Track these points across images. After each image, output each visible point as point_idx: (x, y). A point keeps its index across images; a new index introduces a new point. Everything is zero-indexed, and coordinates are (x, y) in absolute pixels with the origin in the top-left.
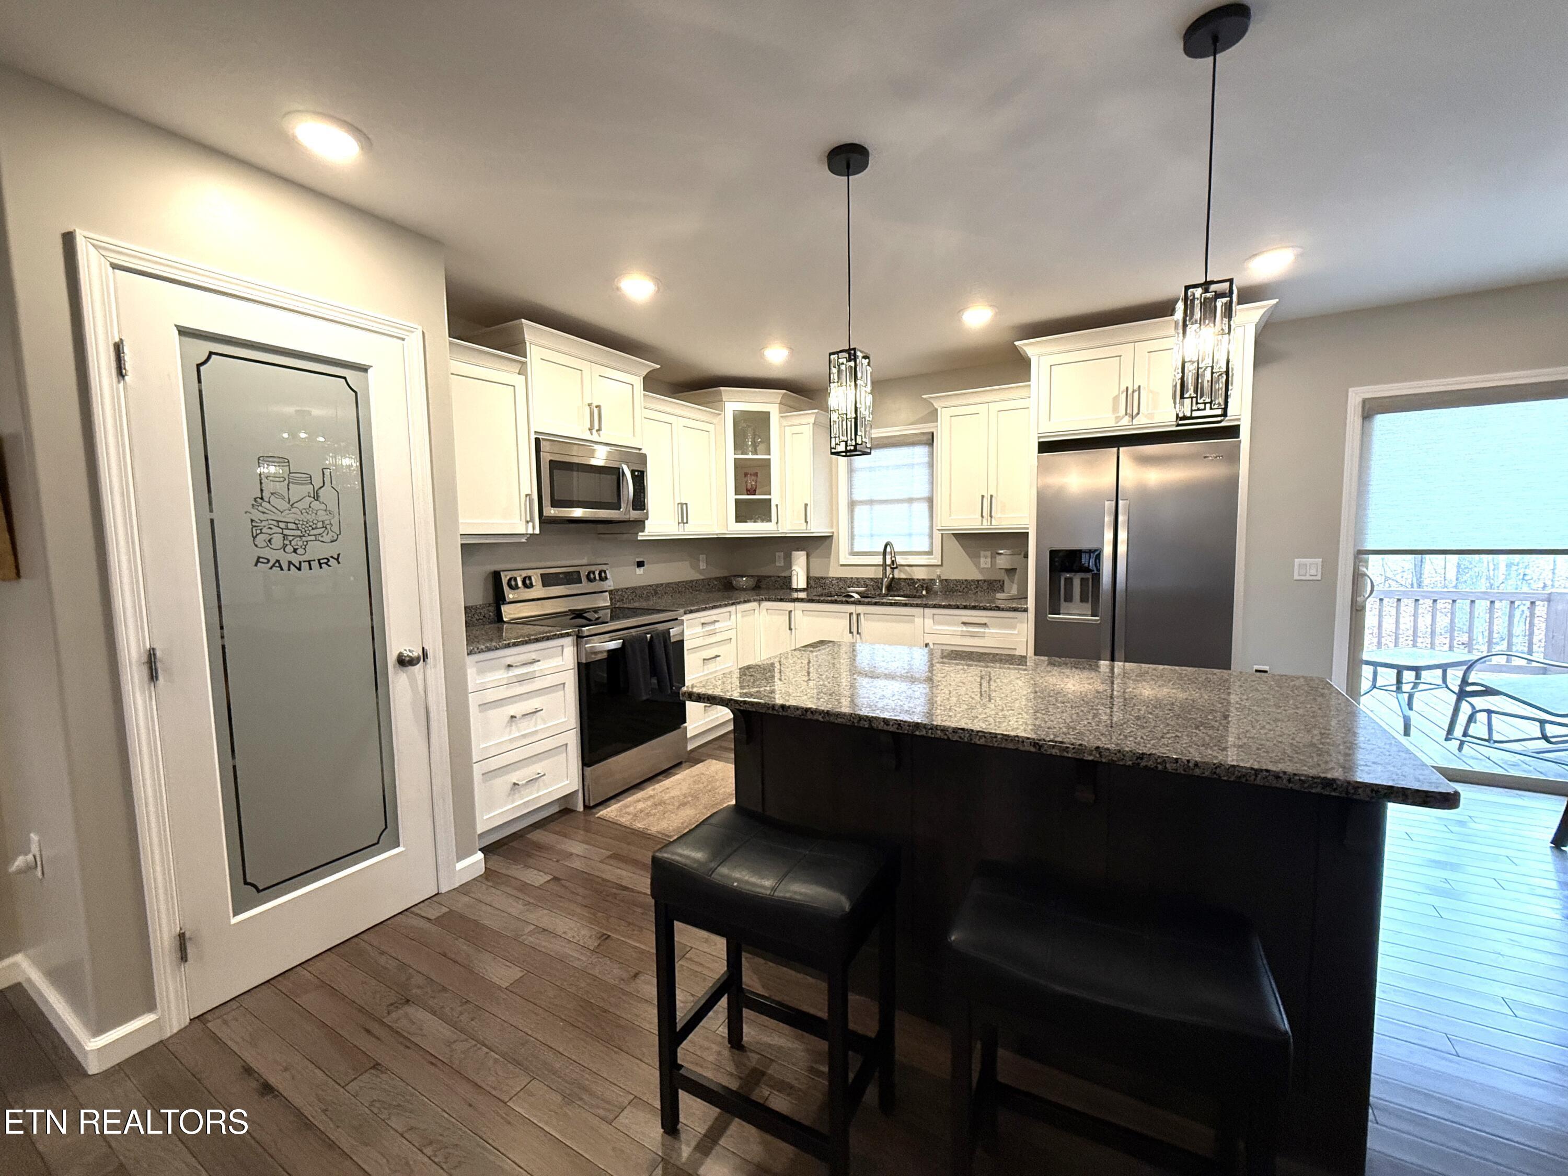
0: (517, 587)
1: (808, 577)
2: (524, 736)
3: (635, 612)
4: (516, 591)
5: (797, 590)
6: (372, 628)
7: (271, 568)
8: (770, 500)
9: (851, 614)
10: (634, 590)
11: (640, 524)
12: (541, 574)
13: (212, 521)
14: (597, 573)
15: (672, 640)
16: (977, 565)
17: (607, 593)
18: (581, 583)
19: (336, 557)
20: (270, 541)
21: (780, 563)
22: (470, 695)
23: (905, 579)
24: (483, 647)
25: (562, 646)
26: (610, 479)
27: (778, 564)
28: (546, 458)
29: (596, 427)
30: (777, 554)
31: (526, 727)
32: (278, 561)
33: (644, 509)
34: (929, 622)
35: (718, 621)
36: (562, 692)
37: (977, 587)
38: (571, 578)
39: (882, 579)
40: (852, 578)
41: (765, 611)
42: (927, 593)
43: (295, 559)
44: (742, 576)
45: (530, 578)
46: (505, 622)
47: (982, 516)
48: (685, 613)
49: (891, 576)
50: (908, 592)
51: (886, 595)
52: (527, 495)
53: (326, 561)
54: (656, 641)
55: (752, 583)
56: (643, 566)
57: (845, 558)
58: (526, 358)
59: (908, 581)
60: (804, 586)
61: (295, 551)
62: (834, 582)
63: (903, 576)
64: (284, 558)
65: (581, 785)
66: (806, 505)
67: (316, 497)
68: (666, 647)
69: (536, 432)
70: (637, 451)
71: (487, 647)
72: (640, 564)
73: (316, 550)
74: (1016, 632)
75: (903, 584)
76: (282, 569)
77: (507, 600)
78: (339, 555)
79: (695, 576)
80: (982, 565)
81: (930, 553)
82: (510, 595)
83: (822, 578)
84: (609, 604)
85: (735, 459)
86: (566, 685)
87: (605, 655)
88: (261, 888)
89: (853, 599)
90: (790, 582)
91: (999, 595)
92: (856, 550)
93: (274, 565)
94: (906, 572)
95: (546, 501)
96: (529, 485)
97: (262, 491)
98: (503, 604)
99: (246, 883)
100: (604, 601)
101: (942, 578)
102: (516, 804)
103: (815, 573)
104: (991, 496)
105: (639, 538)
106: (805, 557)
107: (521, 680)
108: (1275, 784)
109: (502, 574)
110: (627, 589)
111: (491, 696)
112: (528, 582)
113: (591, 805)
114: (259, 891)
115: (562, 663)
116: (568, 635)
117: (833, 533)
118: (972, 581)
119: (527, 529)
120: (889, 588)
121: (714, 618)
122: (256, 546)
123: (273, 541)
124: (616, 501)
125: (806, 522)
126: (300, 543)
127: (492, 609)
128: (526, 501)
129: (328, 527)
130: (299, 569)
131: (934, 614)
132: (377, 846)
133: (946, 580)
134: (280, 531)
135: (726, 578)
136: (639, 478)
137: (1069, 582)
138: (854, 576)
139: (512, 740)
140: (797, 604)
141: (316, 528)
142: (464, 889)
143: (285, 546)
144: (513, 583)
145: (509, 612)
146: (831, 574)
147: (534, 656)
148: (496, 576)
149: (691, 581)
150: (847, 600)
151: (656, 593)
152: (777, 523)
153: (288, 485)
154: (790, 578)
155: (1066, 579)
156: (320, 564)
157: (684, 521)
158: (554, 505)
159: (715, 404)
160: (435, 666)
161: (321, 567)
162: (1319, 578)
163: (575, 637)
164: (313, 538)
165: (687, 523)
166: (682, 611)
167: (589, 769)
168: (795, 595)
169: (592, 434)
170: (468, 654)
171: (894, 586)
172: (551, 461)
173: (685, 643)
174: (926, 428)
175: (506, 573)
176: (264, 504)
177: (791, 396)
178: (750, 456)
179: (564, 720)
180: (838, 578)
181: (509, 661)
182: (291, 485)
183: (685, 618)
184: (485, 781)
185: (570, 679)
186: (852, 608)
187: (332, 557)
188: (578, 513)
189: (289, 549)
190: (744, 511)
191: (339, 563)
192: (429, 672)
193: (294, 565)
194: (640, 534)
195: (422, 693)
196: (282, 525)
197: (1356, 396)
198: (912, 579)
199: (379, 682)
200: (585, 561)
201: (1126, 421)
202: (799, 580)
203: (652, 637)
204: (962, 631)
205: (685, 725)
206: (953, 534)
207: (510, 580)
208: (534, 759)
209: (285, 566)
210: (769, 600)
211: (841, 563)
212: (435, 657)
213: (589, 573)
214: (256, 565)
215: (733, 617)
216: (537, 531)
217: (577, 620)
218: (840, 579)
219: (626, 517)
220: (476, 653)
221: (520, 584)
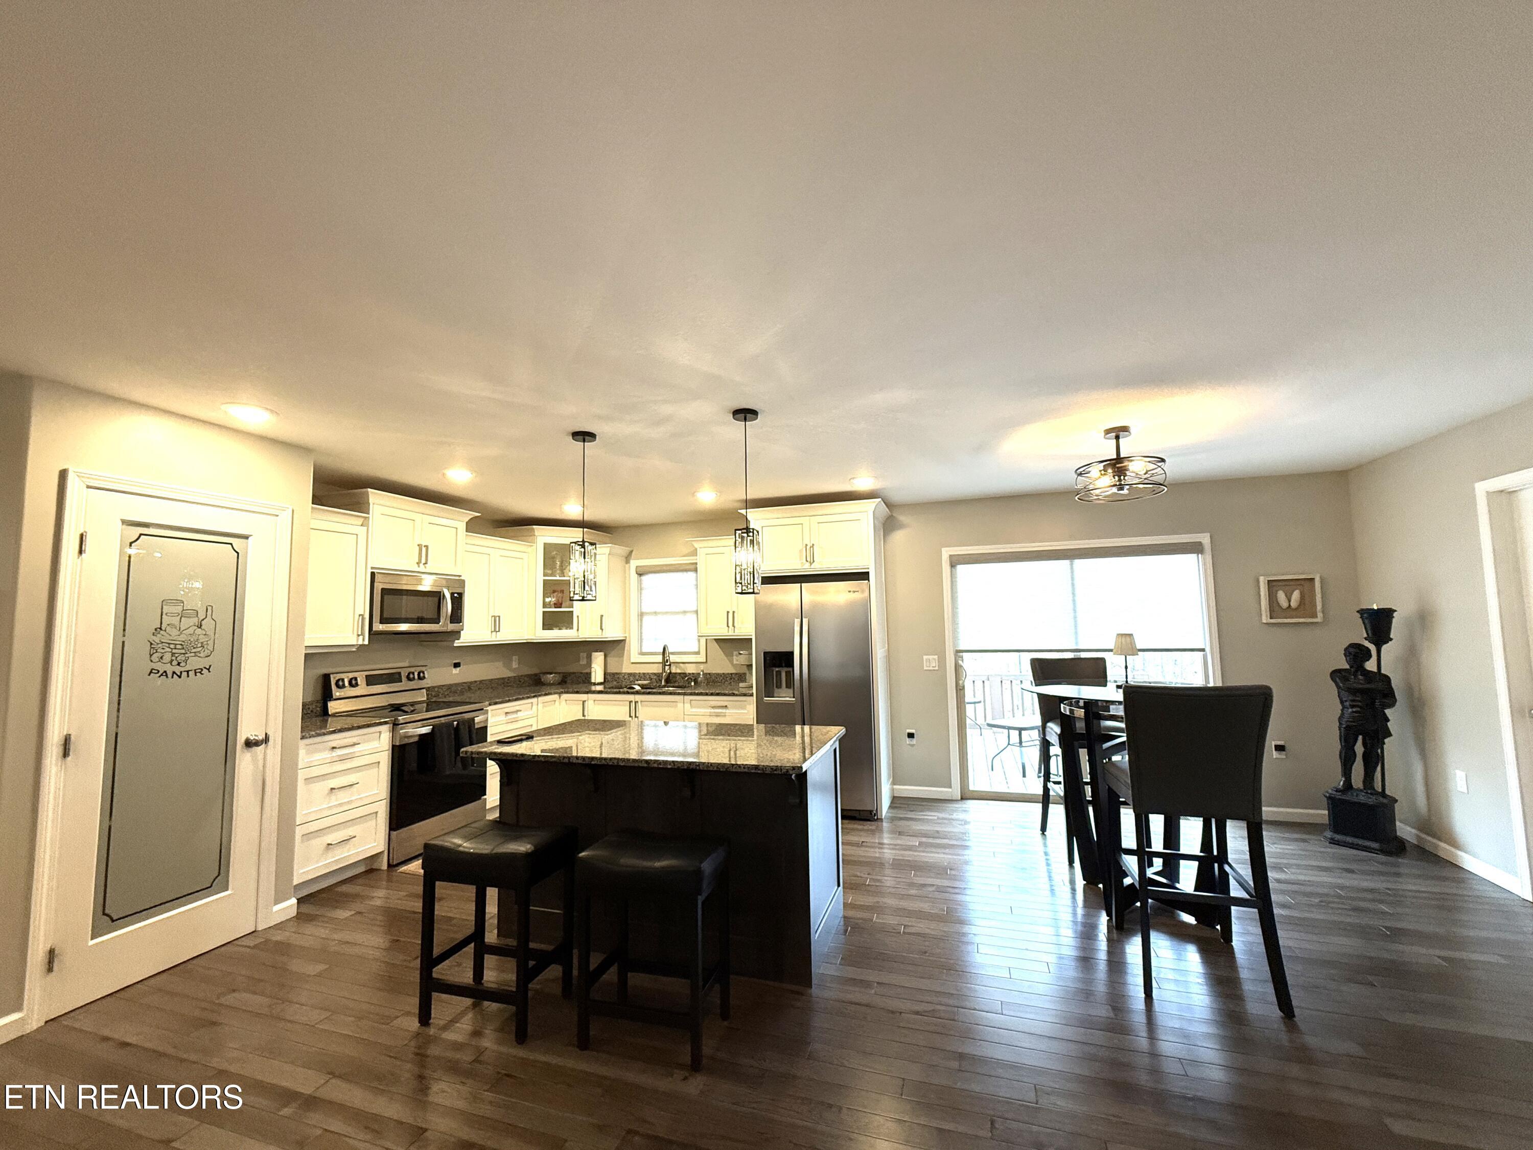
0: (344, 686)
1: (605, 674)
2: (341, 805)
3: (449, 705)
4: (342, 690)
5: (595, 684)
6: (228, 719)
7: (160, 677)
8: (572, 612)
9: (630, 702)
10: (449, 687)
11: (457, 634)
12: (366, 676)
13: (123, 642)
14: (416, 674)
15: (477, 726)
16: (731, 662)
17: (425, 690)
18: (402, 682)
19: (208, 667)
20: (161, 658)
21: (583, 662)
22: (299, 771)
23: (680, 674)
24: (313, 733)
25: (380, 732)
26: (434, 600)
27: (581, 663)
28: (379, 586)
29: (423, 561)
30: (582, 654)
31: (343, 796)
32: (165, 672)
33: (461, 622)
34: (687, 706)
35: (521, 711)
36: (377, 769)
37: (731, 679)
38: (393, 678)
39: (662, 673)
40: (640, 673)
41: (564, 702)
42: (695, 684)
43: (178, 670)
44: (551, 673)
45: (356, 679)
46: (330, 715)
47: (728, 626)
48: (490, 705)
49: (668, 671)
50: (681, 684)
51: (664, 686)
52: (360, 615)
53: (200, 670)
54: (461, 727)
55: (558, 678)
56: (460, 666)
57: (635, 657)
58: (369, 514)
59: (682, 675)
60: (602, 680)
61: (179, 664)
62: (626, 677)
63: (679, 671)
64: (169, 669)
65: (387, 848)
66: (602, 616)
67: (200, 626)
68: (470, 731)
69: (372, 568)
70: (458, 578)
71: (316, 733)
72: (457, 665)
73: (194, 663)
74: (746, 711)
75: (678, 677)
76: (167, 677)
77: (334, 697)
78: (210, 666)
79: (507, 674)
80: (735, 662)
81: (698, 653)
82: (337, 693)
83: (617, 673)
84: (425, 699)
85: (544, 580)
86: (381, 764)
87: (416, 739)
88: (114, 919)
89: (635, 690)
90: (590, 678)
91: (741, 685)
92: (644, 650)
93: (162, 675)
94: (680, 668)
95: (377, 617)
96: (363, 607)
97: (161, 623)
98: (330, 700)
99: (104, 914)
100: (422, 696)
101: (705, 672)
102: (328, 861)
103: (611, 670)
104: (734, 612)
105: (455, 645)
106: (603, 657)
107: (342, 759)
108: (739, 770)
109: (331, 676)
110: (443, 686)
111: (315, 772)
112: (354, 682)
113: (394, 863)
114: (113, 921)
115: (378, 746)
116: (386, 723)
117: (626, 637)
118: (728, 674)
119: (358, 640)
120: (668, 680)
121: (517, 708)
122: (151, 661)
123: (164, 658)
124: (436, 617)
125: (602, 629)
126: (184, 659)
127: (319, 705)
128: (359, 619)
129: (205, 646)
130: (180, 677)
131: (691, 700)
132: (210, 889)
133: (709, 674)
134: (170, 650)
135: (536, 675)
136: (458, 600)
137: (779, 673)
138: (641, 672)
139: (330, 808)
140: (590, 695)
141: (197, 647)
142: (279, 926)
143: (172, 661)
144: (341, 683)
145: (333, 707)
146: (624, 671)
147: (355, 740)
148: (326, 678)
149: (503, 679)
150: (630, 691)
151: (470, 688)
152: (578, 630)
153: (181, 618)
154: (589, 674)
155: (777, 672)
156: (196, 673)
157: (496, 630)
158: (383, 621)
159: (529, 538)
160: (274, 748)
161: (196, 675)
162: (937, 668)
163: (392, 725)
164: (193, 654)
165: (499, 631)
166: (487, 703)
167: (395, 833)
168: (593, 688)
169: (419, 566)
170: (301, 739)
171: (671, 679)
172: (382, 589)
173: (489, 729)
174: (691, 560)
175: (335, 675)
176: (162, 632)
177: (592, 533)
178: (558, 578)
179: (376, 792)
180: (629, 674)
181: (334, 744)
182: (183, 618)
183: (489, 708)
184: (302, 841)
185: (385, 759)
186: (631, 697)
187: (205, 668)
188: (404, 627)
189: (175, 663)
190: (550, 621)
191: (209, 672)
192: (268, 751)
193: (177, 675)
194: (456, 641)
195: (261, 768)
196: (172, 646)
197: (946, 553)
198: (685, 673)
199: (228, 758)
200: (406, 664)
201: (807, 565)
202: (597, 675)
203: (458, 724)
204: (710, 712)
205: (485, 797)
206: (715, 639)
207: (338, 681)
208: (348, 824)
209: (170, 675)
210: (567, 692)
211: (632, 661)
212: (275, 740)
213: (409, 674)
214: (149, 675)
215: (535, 707)
216: (366, 642)
217: (394, 712)
218: (630, 674)
219: (444, 629)
220: (307, 738)
221: (347, 683)
